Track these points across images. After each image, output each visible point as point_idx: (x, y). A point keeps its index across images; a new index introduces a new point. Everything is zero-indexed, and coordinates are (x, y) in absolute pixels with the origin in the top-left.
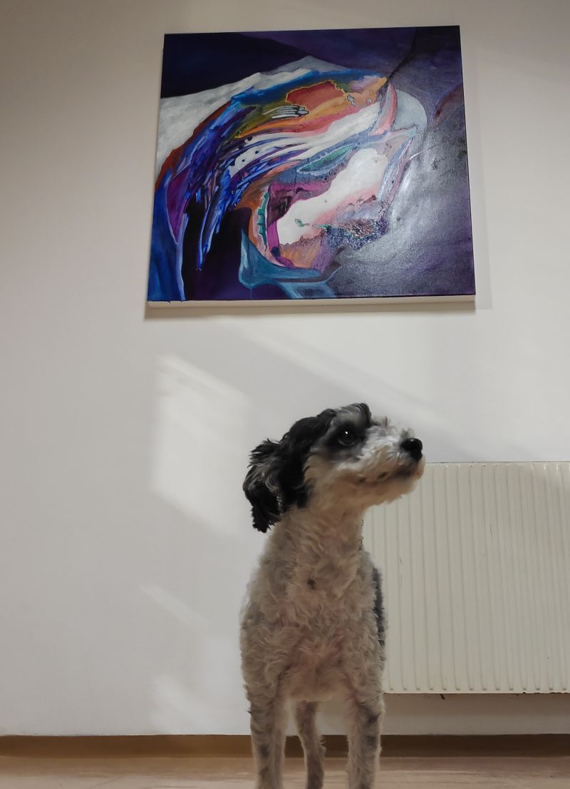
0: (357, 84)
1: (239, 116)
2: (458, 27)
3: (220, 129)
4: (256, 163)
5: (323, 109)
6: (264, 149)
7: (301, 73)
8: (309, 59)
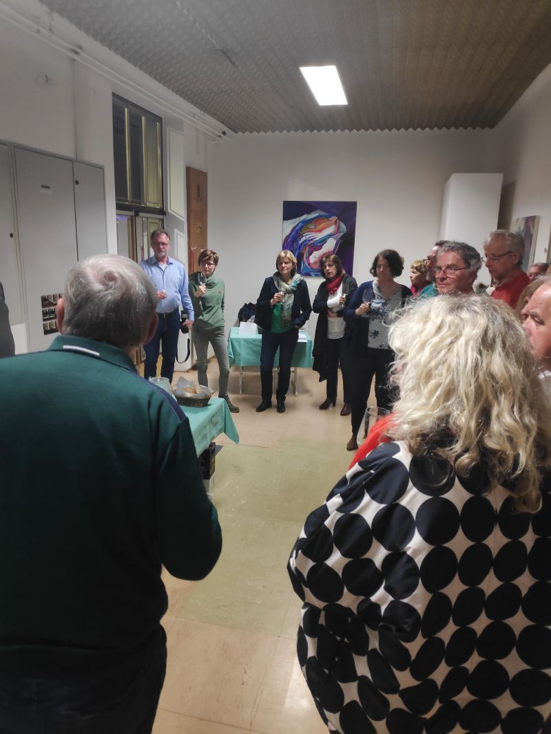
0: (330, 219)
1: (301, 227)
2: (356, 202)
3: (297, 230)
4: (305, 240)
5: (321, 226)
6: (307, 237)
7: (317, 215)
8: (318, 210)
